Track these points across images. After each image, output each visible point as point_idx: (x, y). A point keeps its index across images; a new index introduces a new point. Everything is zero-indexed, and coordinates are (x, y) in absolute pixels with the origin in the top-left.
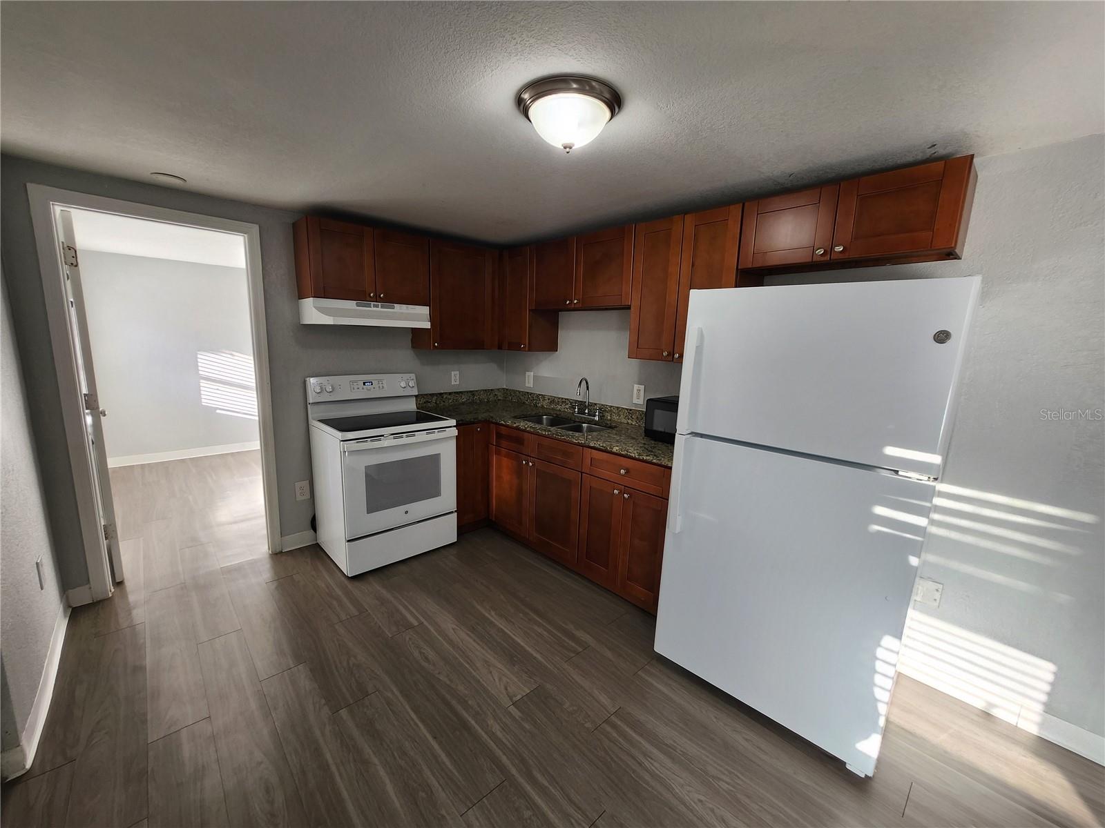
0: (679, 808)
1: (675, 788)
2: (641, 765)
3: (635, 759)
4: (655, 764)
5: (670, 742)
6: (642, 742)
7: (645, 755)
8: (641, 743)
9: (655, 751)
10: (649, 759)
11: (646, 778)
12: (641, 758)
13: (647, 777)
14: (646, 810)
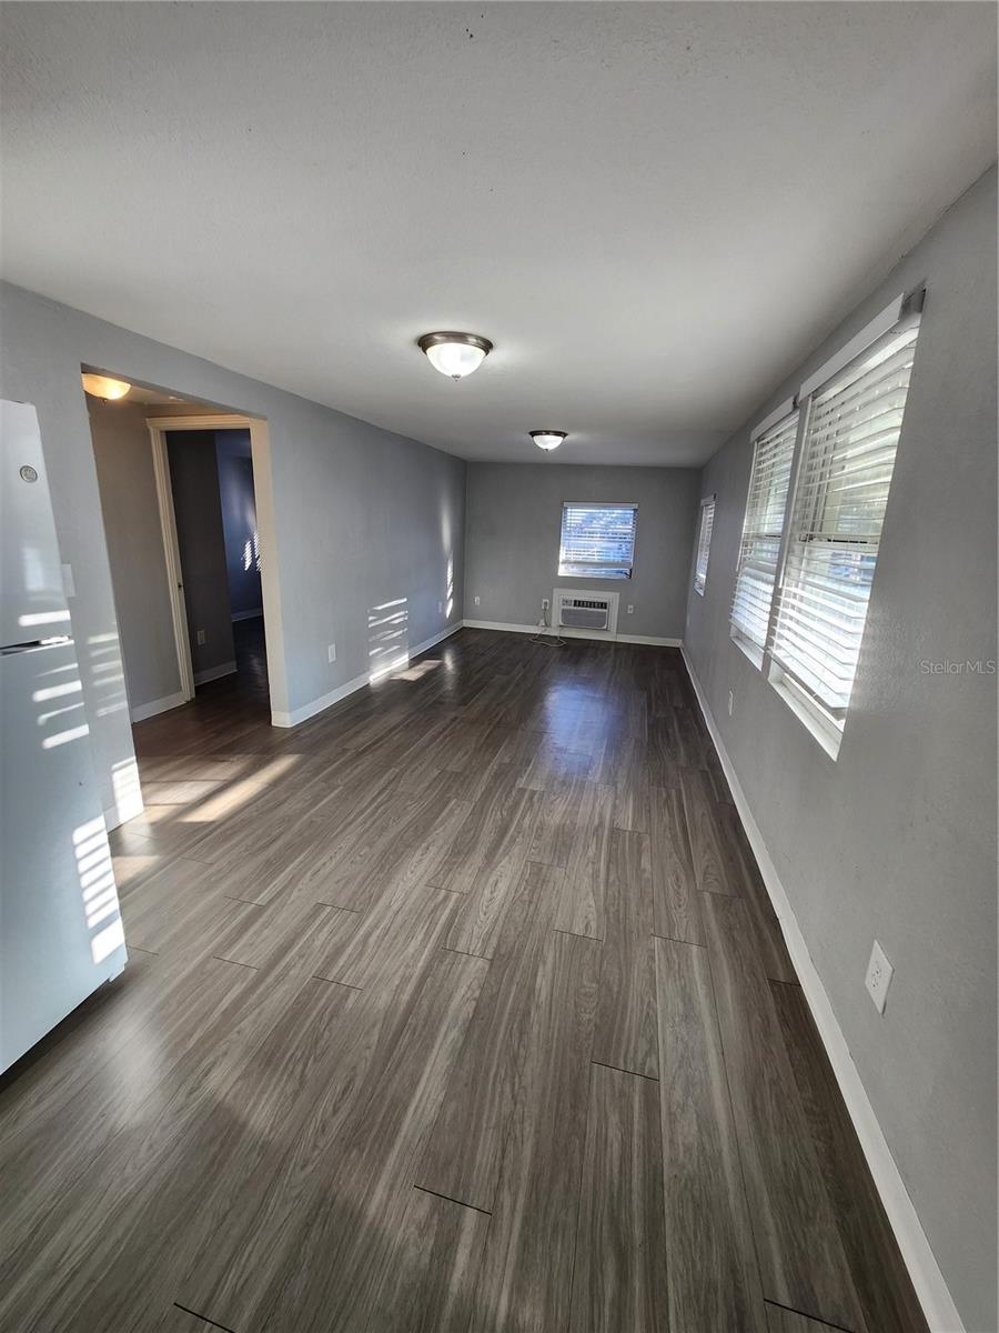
0: (163, 1174)
1: (128, 1191)
2: (76, 1272)
3: (63, 1289)
4: (76, 1242)
5: (26, 1230)
6: (18, 1291)
7: (52, 1272)
8: (19, 1295)
9: (46, 1254)
10: (66, 1256)
11: (107, 1250)
12: (56, 1282)
13: (106, 1247)
14: (169, 1226)
